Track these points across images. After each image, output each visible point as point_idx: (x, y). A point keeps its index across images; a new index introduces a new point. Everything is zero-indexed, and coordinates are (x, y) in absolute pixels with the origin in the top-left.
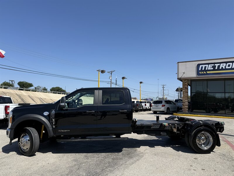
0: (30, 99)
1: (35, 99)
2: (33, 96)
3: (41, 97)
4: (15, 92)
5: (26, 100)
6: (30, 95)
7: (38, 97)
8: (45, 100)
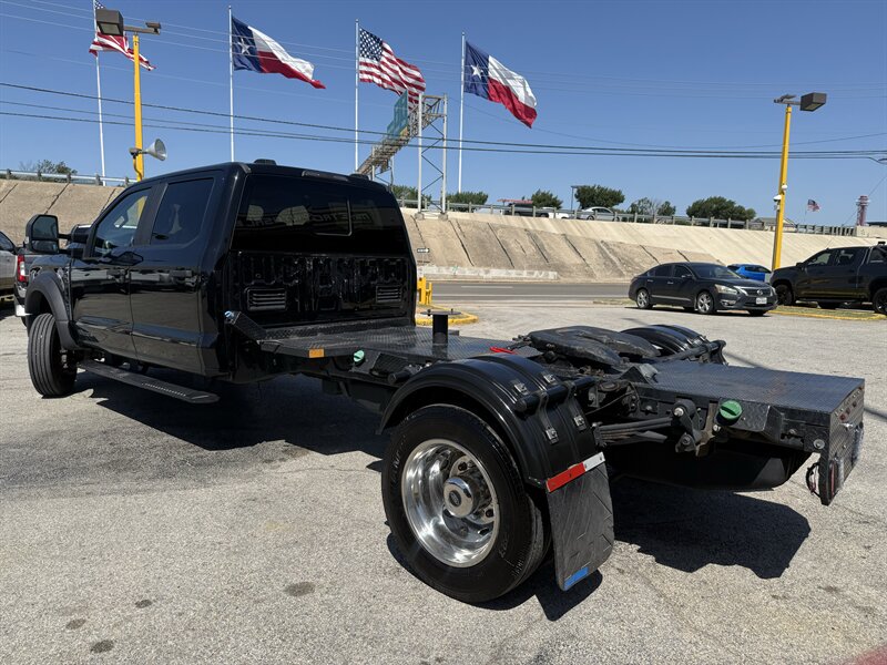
0: (565, 245)
1: (584, 247)
2: (579, 234)
3: (606, 239)
4: (525, 224)
5: (551, 248)
6: (569, 233)
7: (596, 238)
8: (617, 250)
